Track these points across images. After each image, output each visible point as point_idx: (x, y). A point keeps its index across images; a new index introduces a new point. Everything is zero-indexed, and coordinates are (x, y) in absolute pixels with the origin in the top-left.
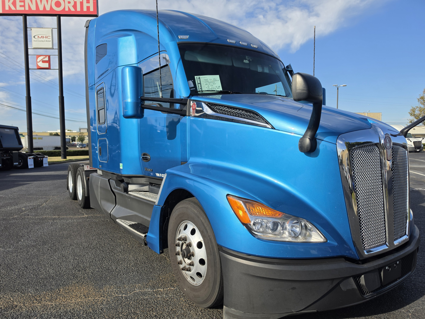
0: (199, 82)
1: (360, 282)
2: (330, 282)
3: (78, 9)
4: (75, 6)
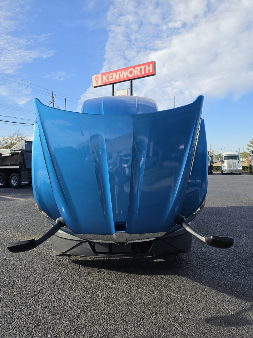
1: (94, 246)
2: (76, 242)
3: (143, 73)
4: (141, 72)
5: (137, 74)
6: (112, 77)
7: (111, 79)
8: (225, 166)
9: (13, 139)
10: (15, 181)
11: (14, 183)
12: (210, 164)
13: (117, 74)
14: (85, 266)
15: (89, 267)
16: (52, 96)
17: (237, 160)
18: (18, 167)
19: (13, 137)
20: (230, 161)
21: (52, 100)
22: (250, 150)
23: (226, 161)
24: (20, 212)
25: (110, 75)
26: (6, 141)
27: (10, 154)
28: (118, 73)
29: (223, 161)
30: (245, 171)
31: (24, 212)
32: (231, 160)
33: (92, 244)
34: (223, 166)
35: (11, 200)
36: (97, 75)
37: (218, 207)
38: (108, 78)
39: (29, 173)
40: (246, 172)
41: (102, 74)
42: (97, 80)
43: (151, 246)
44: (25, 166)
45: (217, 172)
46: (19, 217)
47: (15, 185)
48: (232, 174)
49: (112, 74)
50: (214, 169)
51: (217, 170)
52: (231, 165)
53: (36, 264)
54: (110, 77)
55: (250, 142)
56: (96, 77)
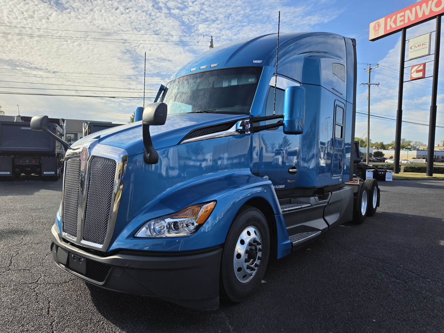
6: (402, 18)
7: (401, 21)
13: (411, 13)
25: (399, 16)
36: (378, 21)
38: (395, 22)
41: (387, 18)
42: (377, 28)
49: (402, 14)
54: (399, 19)
56: (375, 24)
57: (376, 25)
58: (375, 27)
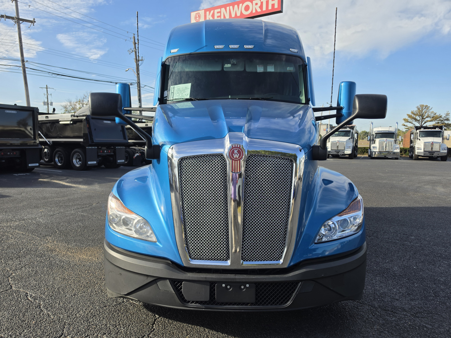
0: (173, 91)
1: (181, 288)
2: (145, 278)
3: (264, 9)
4: (261, 7)
5: (256, 10)
6: (219, 14)
7: (218, 17)
8: (376, 147)
9: (83, 104)
10: (78, 160)
11: (76, 163)
12: (354, 144)
13: (226, 11)
14: (164, 317)
15: (171, 320)
16: (133, 41)
17: (393, 140)
18: (82, 140)
19: (83, 101)
20: (383, 140)
21: (134, 47)
22: (407, 126)
23: (377, 140)
24: (76, 208)
25: (216, 11)
26: (74, 106)
27: (71, 121)
28: (228, 8)
29: (373, 140)
30: (402, 155)
31: (83, 207)
32: (385, 139)
33: (177, 284)
34: (374, 147)
35: (67, 187)
36: (199, 12)
37: (379, 208)
38: (213, 16)
39: (97, 148)
40: (404, 156)
41: (206, 11)
42: (197, 19)
43: (293, 292)
44: (92, 139)
45: (363, 156)
46: (72, 214)
47: (78, 166)
48: (385, 158)
49: (219, 10)
50: (359, 151)
51: (363, 153)
52: (385, 146)
53: (78, 308)
54: (216, 15)
55: (408, 115)
56: (196, 14)
57: (196, 16)
58: (196, 17)
